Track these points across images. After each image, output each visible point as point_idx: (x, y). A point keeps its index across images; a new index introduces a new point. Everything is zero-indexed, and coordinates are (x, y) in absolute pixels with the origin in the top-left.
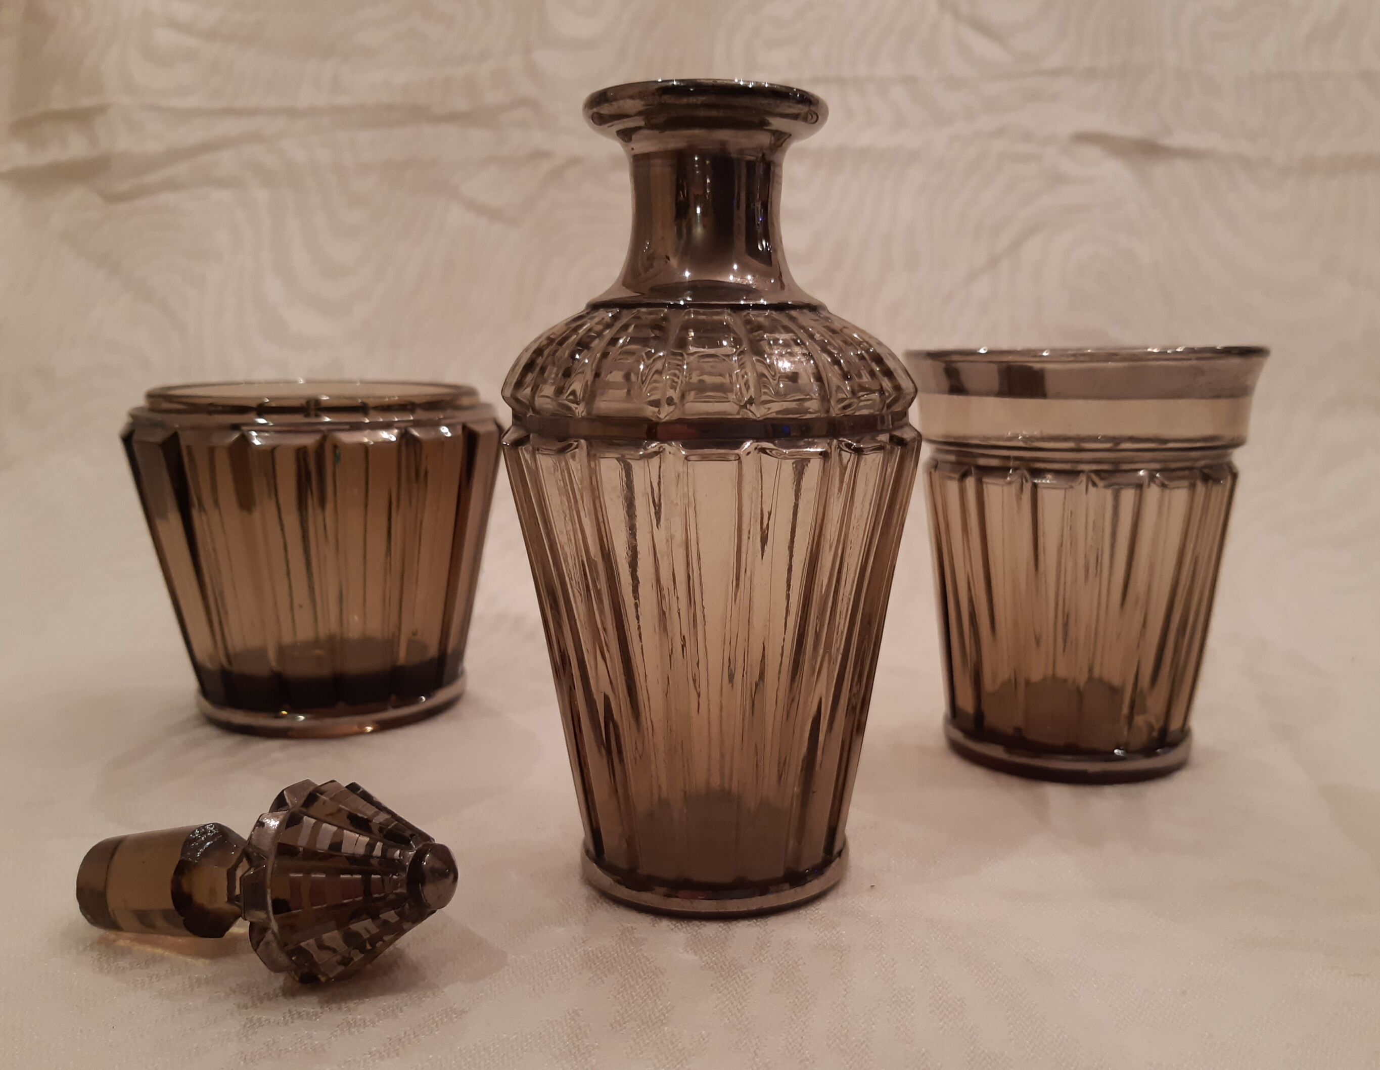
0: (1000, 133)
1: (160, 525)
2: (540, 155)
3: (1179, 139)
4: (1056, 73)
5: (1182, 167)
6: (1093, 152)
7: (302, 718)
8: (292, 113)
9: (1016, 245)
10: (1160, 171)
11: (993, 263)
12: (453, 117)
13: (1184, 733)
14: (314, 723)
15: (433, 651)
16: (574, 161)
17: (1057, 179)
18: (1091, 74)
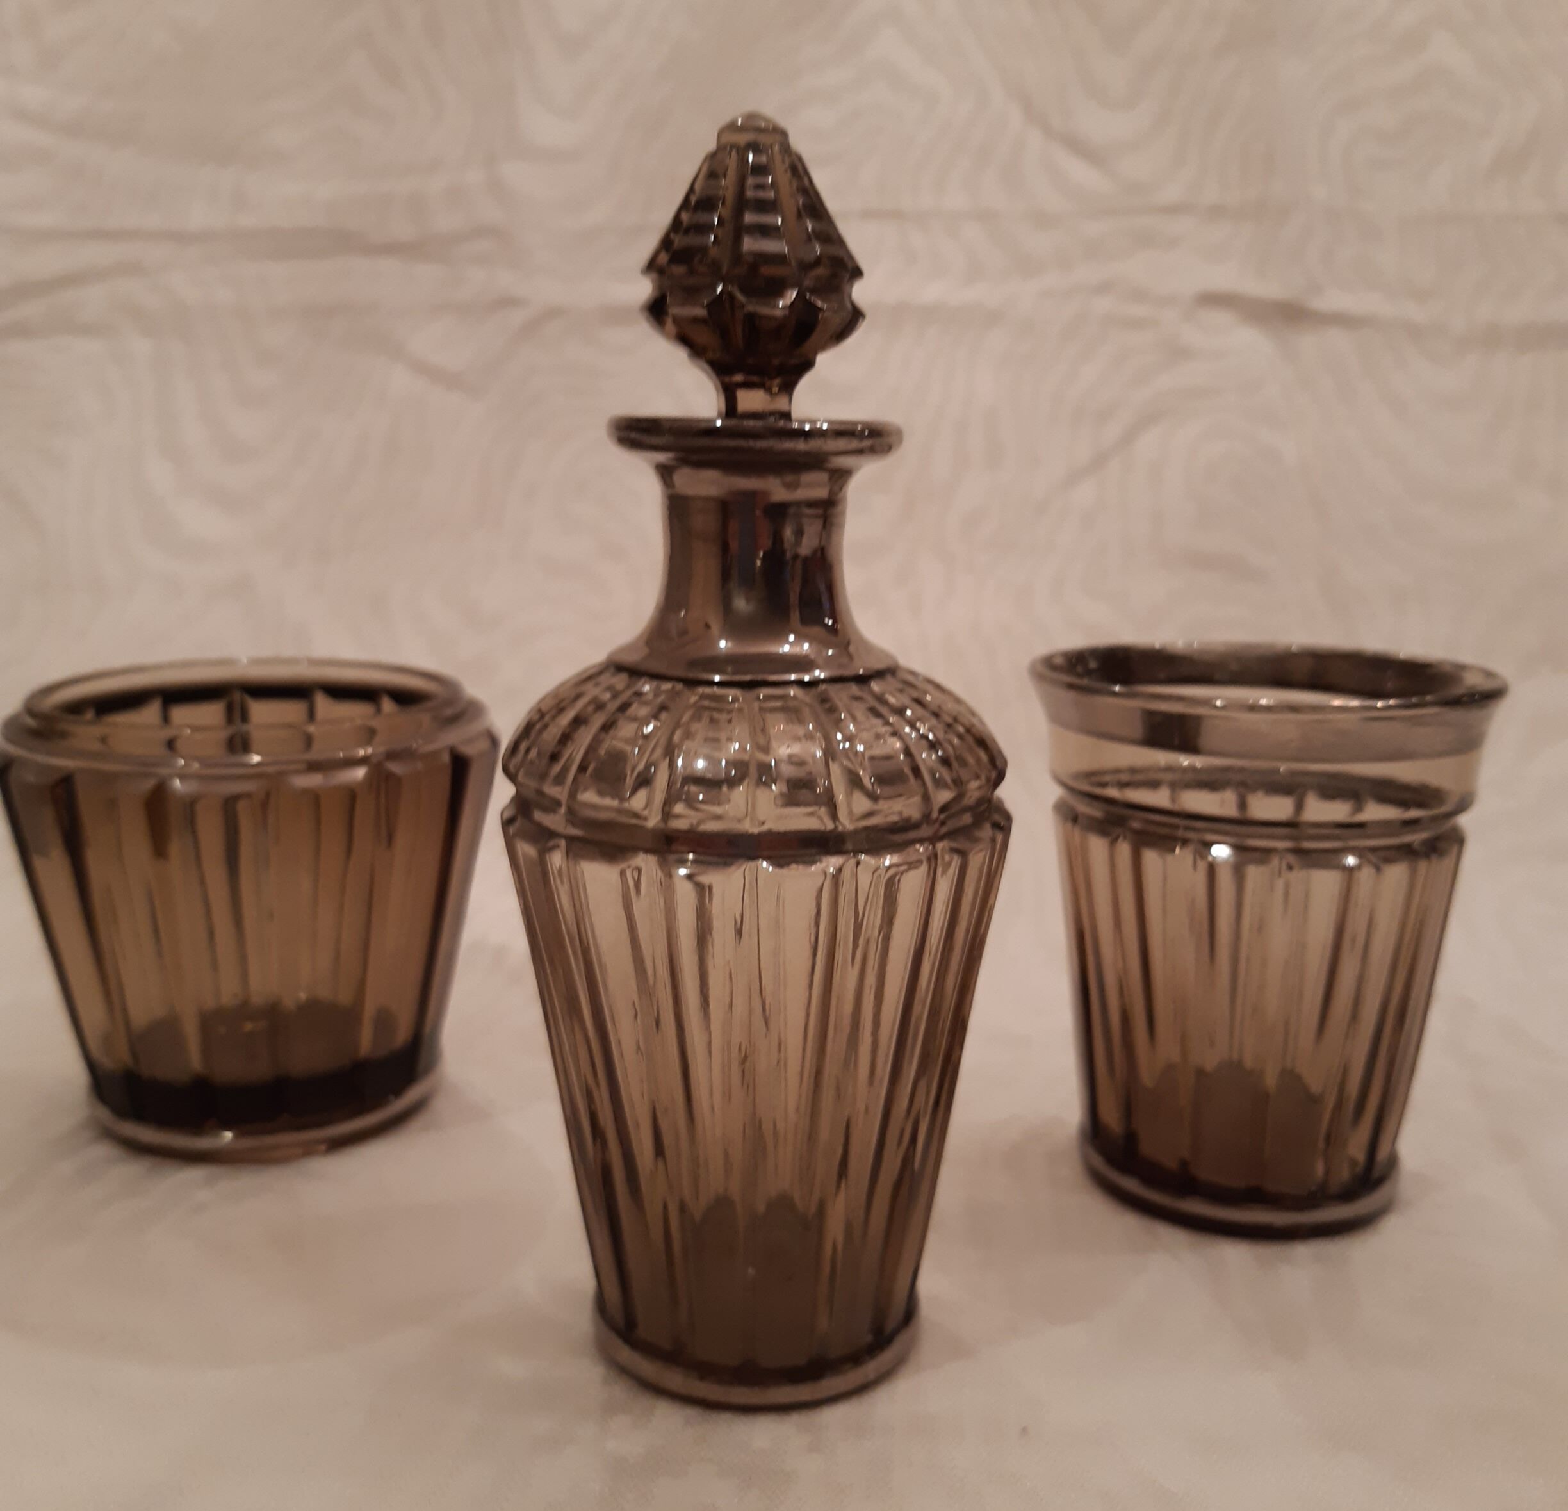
0: (1104, 288)
1: (38, 863)
2: (507, 302)
3: (1332, 300)
4: (1173, 210)
5: (1337, 339)
6: (1221, 318)
7: (228, 1135)
8: (180, 238)
9: (1128, 438)
10: (1308, 342)
11: (1099, 462)
12: (392, 249)
13: (1393, 1161)
14: (248, 1143)
15: (402, 1035)
16: (552, 313)
17: (1178, 353)
18: (1217, 212)
